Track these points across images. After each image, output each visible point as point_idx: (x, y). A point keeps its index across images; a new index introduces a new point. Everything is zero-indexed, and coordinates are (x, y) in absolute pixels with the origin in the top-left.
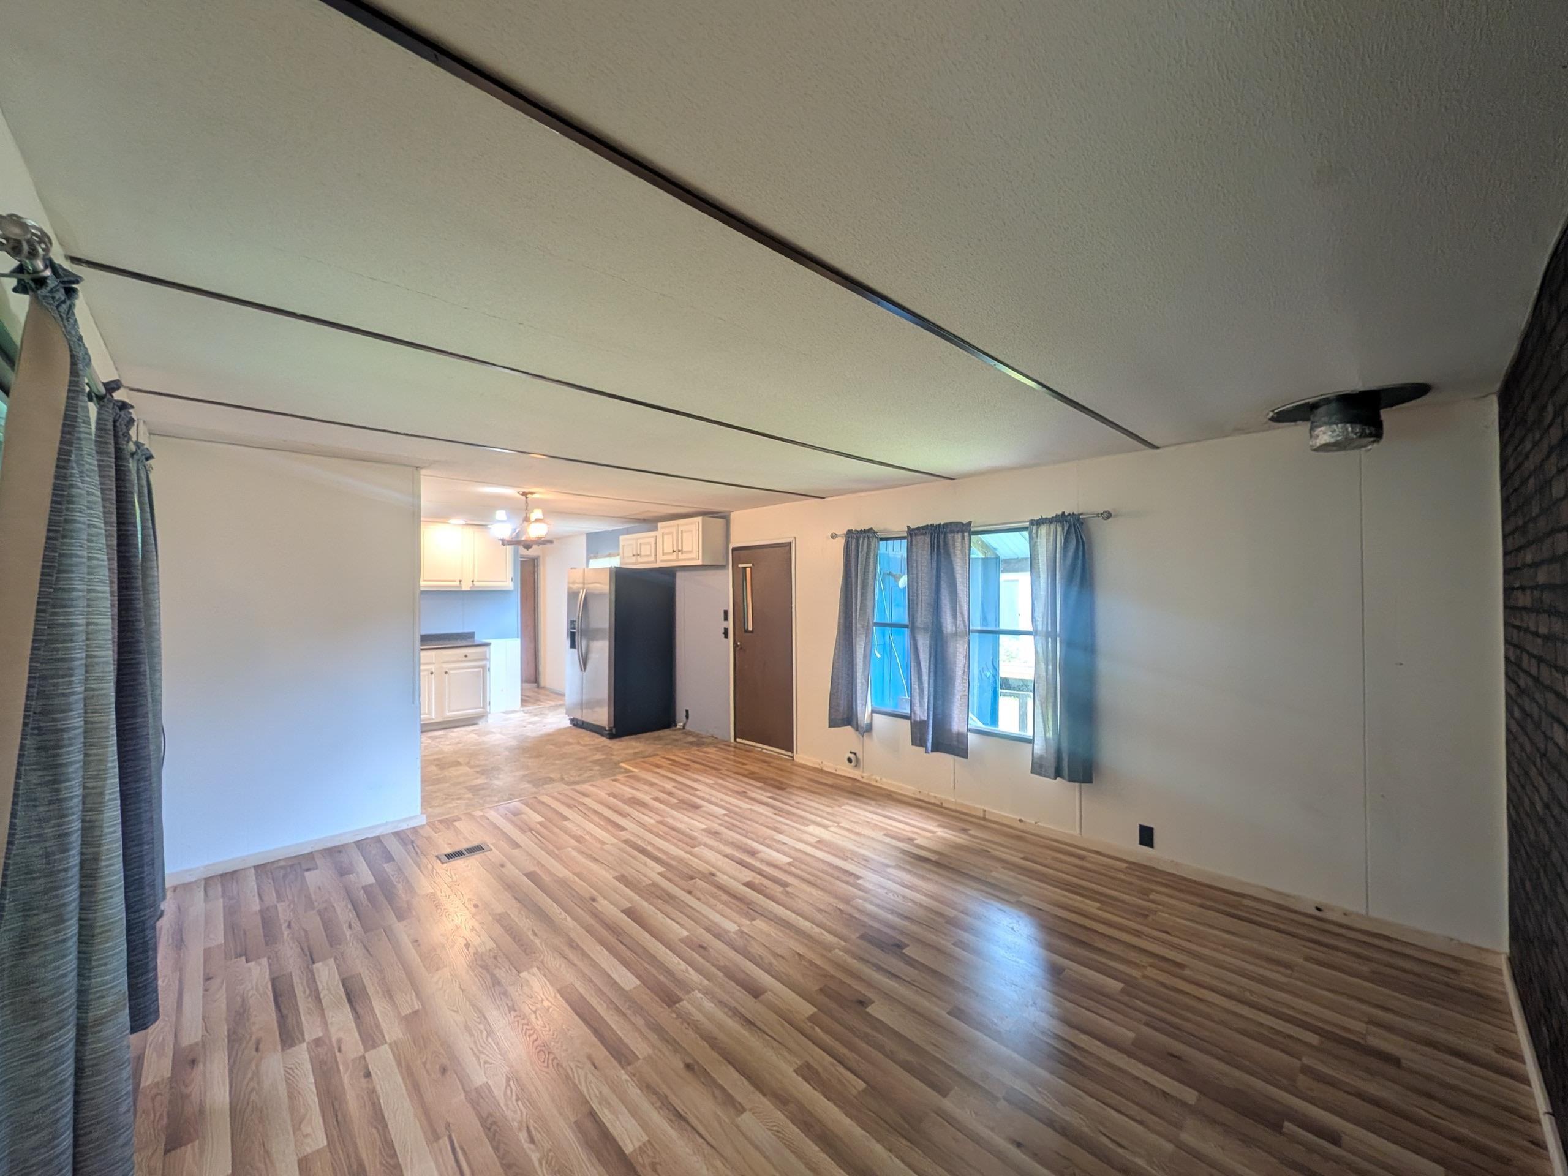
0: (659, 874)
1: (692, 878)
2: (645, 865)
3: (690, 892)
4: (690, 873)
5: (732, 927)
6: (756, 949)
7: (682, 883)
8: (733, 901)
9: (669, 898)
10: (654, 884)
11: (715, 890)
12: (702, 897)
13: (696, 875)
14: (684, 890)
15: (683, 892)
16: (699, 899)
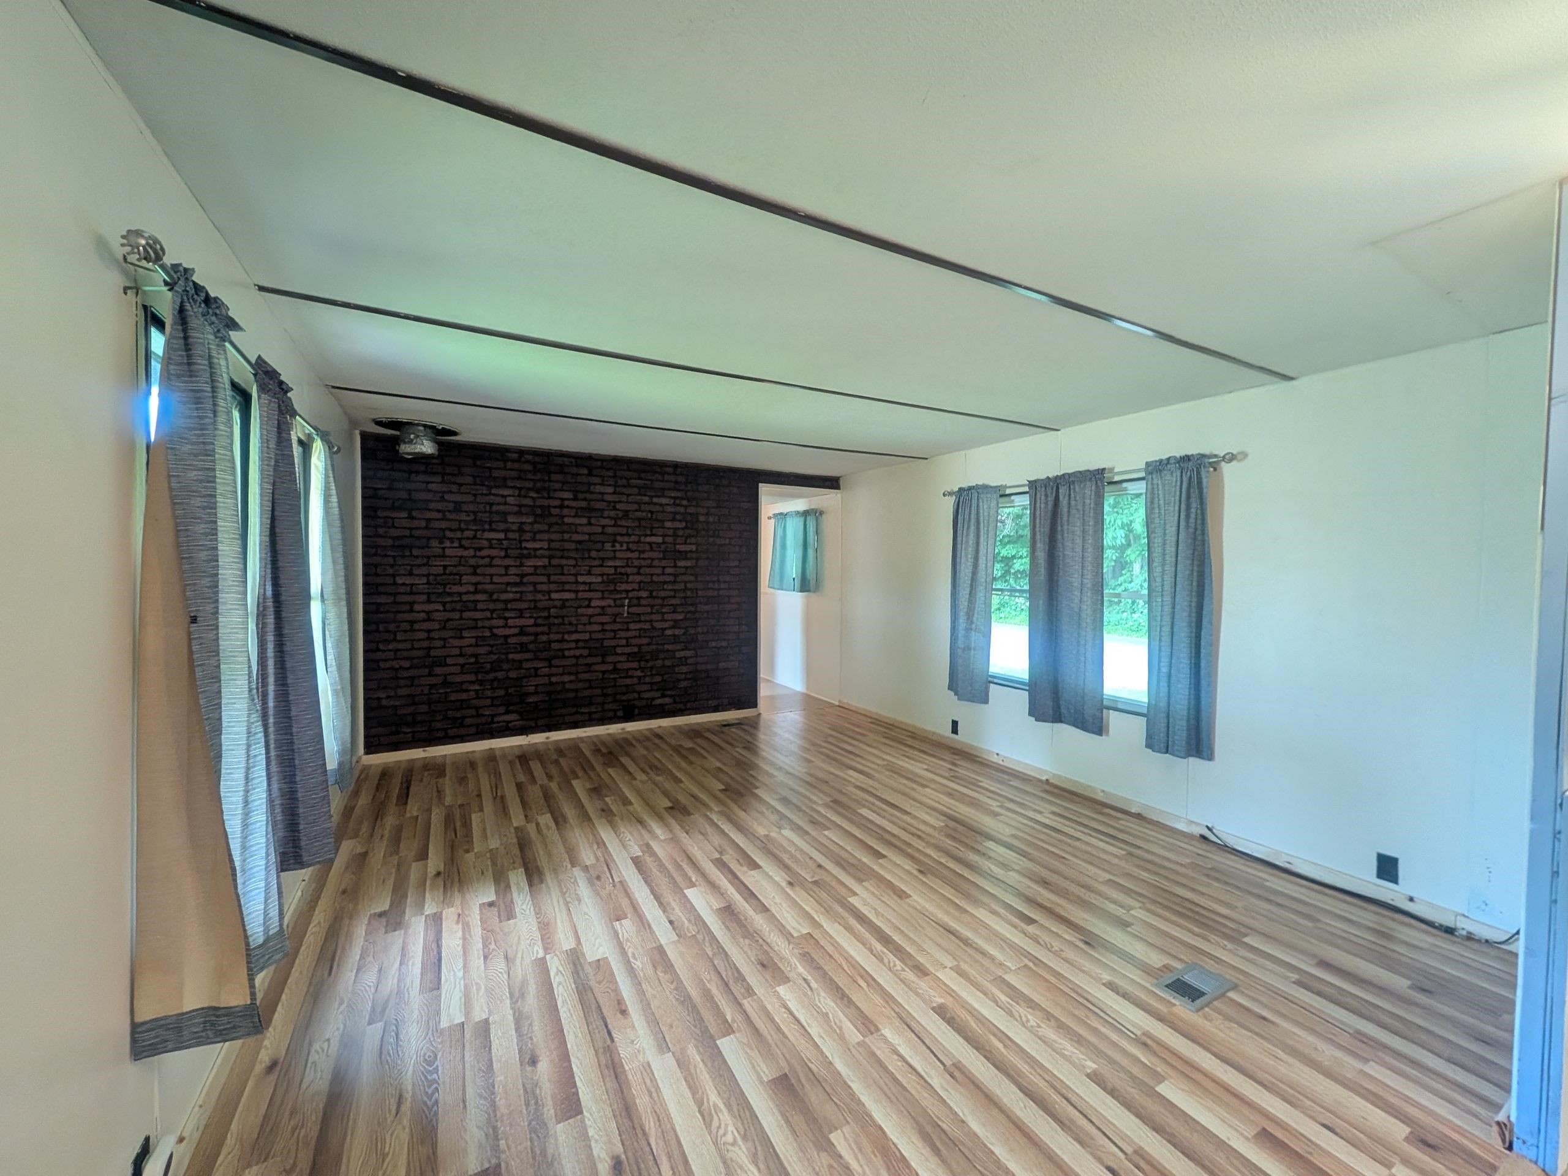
0: (855, 894)
1: (815, 883)
2: (877, 913)
3: (820, 866)
4: (815, 889)
5: (787, 833)
6: (774, 818)
7: (828, 879)
8: (778, 852)
9: (840, 863)
10: (860, 881)
11: (793, 866)
12: (808, 860)
13: (811, 885)
14: (826, 870)
15: (827, 867)
16: (811, 858)
